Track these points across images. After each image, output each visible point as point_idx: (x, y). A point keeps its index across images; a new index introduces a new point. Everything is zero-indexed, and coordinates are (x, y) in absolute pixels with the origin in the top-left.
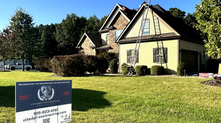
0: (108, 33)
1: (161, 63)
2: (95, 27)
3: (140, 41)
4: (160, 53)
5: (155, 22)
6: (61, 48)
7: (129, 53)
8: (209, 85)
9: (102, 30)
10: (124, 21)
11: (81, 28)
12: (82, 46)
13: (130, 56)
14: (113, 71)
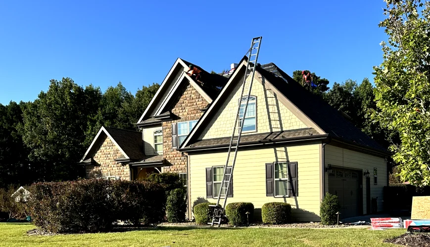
0: (160, 128)
1: (284, 197)
2: (123, 113)
3: (236, 147)
4: (280, 174)
5: (270, 103)
6: (37, 163)
7: (211, 174)
8: (407, 245)
9: (143, 119)
10: (197, 100)
11: (86, 114)
12: (95, 159)
13: (214, 182)
14: (174, 217)
